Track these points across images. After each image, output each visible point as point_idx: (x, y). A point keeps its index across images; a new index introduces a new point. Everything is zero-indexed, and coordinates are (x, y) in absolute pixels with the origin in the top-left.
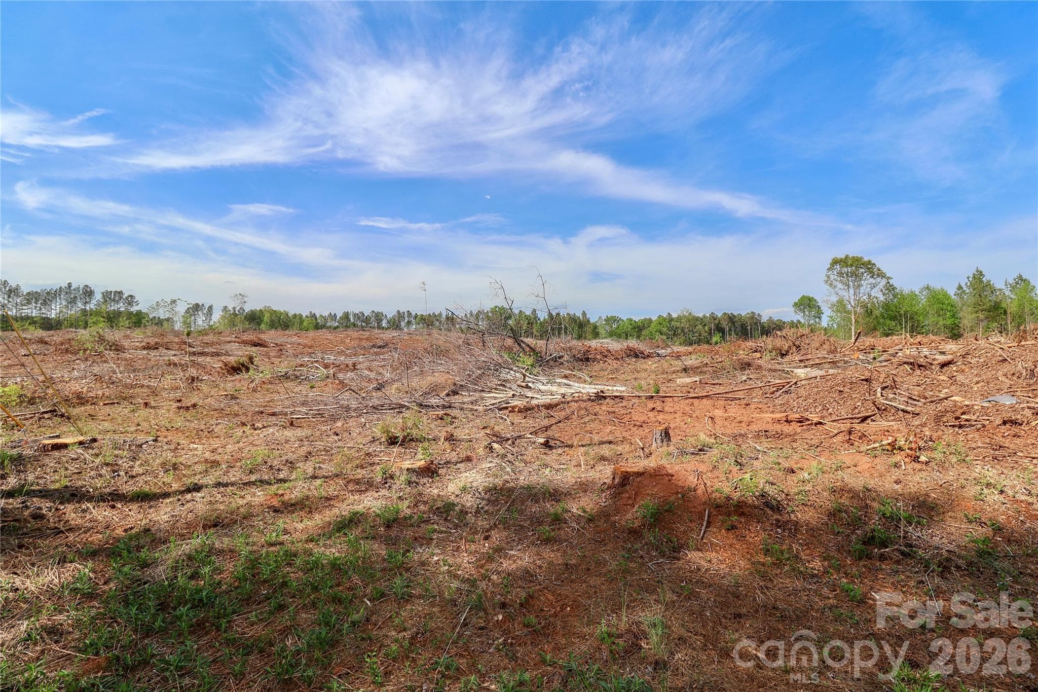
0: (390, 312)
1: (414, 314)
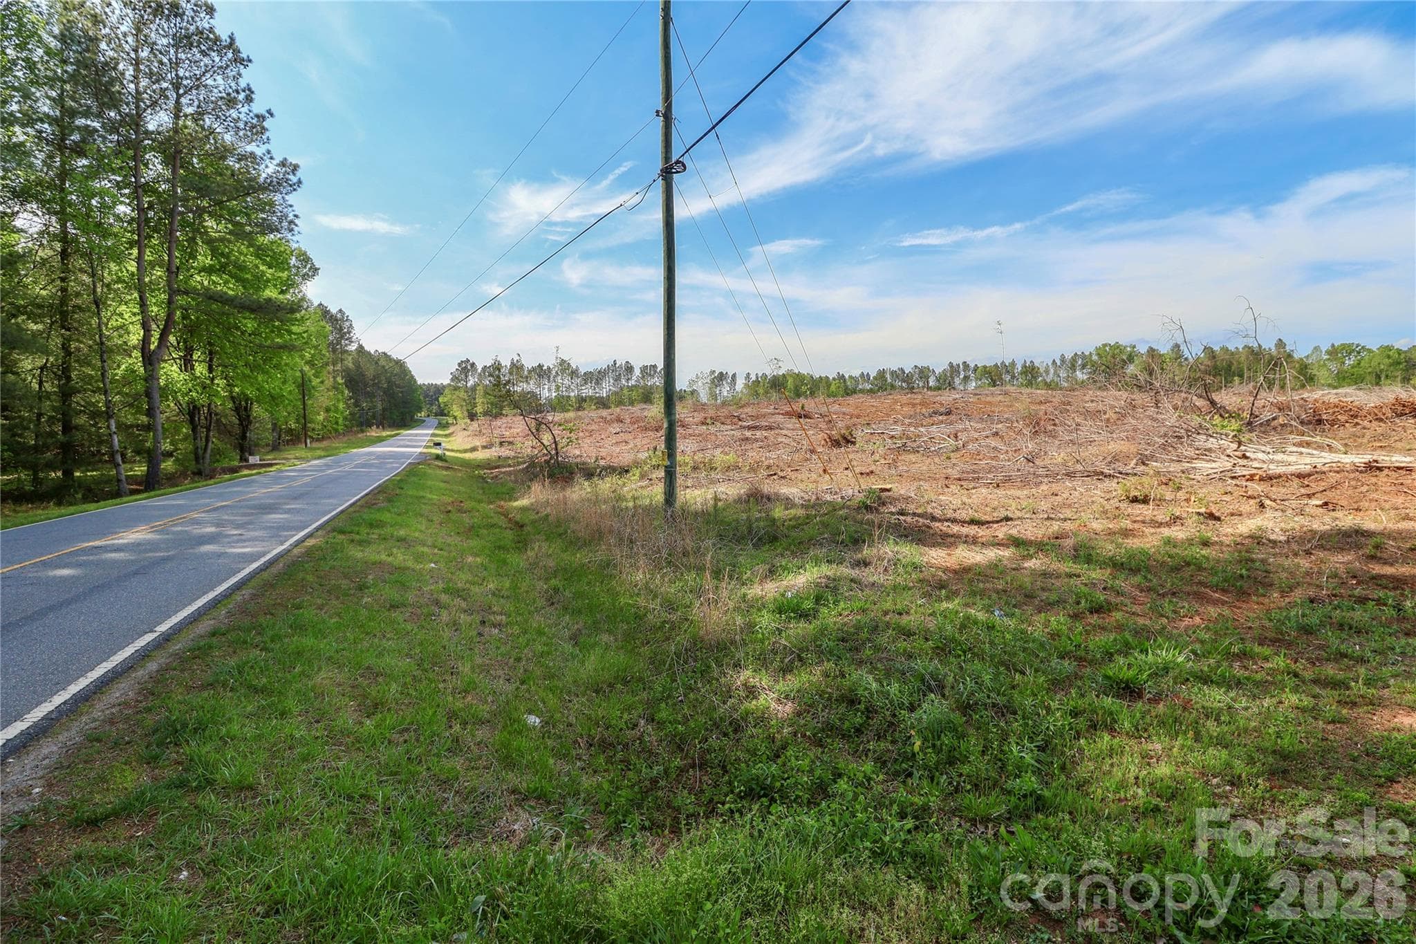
0: (939, 366)
1: (972, 365)
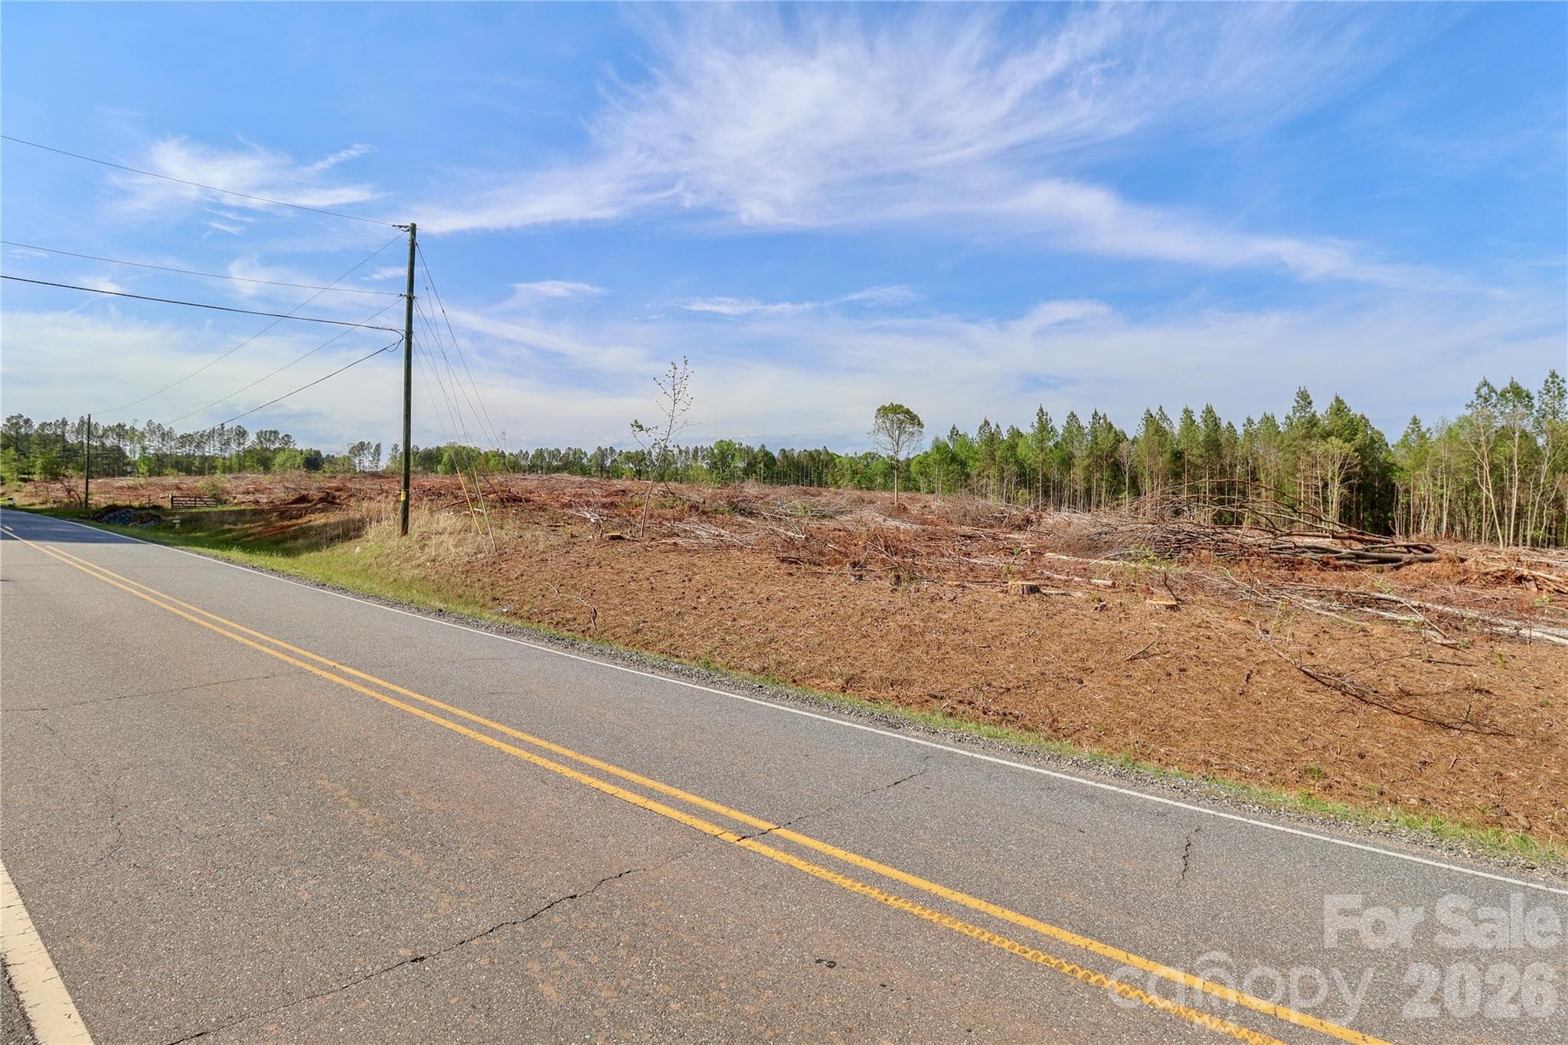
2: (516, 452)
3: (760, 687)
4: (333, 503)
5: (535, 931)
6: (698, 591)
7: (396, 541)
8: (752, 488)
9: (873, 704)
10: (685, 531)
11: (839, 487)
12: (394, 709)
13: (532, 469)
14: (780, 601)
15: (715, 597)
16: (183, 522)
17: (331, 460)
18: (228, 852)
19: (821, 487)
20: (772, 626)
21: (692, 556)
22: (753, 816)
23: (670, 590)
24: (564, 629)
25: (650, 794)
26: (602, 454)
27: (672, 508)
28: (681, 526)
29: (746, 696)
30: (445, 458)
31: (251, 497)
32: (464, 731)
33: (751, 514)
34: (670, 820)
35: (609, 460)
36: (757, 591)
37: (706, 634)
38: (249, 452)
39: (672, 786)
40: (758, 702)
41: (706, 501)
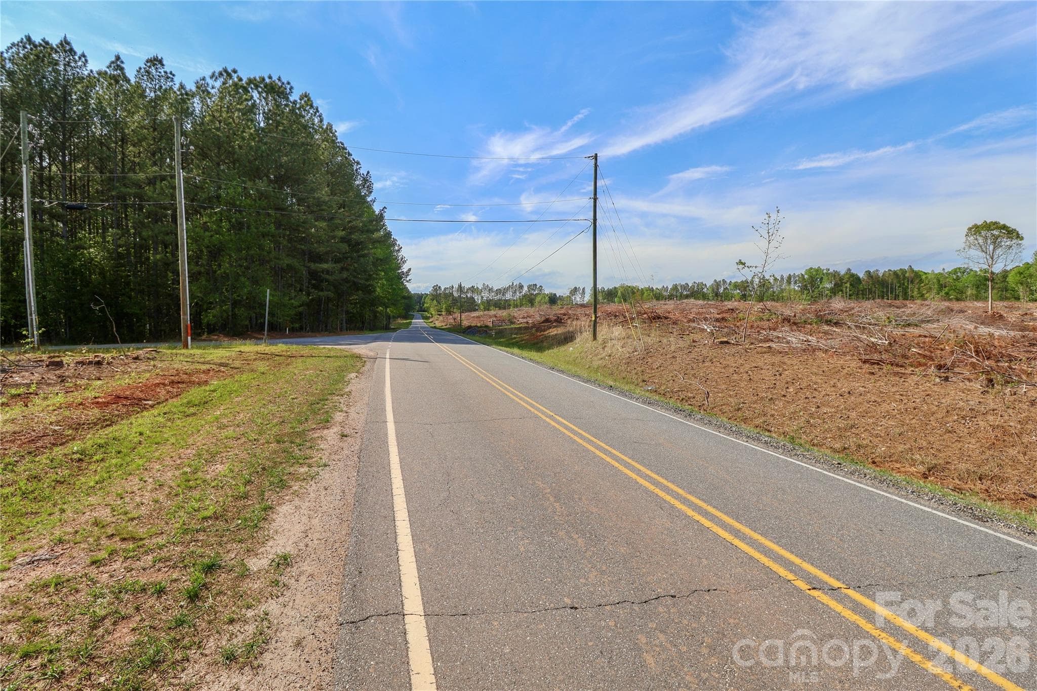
2: (660, 287)
3: (839, 464)
4: (561, 322)
5: (646, 613)
6: (787, 383)
7: (590, 344)
8: (838, 304)
9: (956, 494)
10: (778, 337)
11: (925, 300)
12: (579, 445)
13: (671, 297)
14: (861, 395)
15: (801, 389)
16: (496, 333)
17: (561, 298)
18: (491, 513)
19: (907, 300)
20: (853, 415)
21: (783, 357)
22: (824, 572)
23: (764, 381)
24: (687, 404)
25: (736, 533)
26: (717, 284)
27: (769, 320)
28: (775, 334)
29: (825, 470)
30: (619, 294)
31: (525, 320)
32: (616, 464)
33: (837, 324)
34: (751, 558)
35: (722, 289)
36: (839, 385)
37: (793, 416)
38: (524, 296)
39: (755, 531)
40: (836, 476)
41: (797, 315)
